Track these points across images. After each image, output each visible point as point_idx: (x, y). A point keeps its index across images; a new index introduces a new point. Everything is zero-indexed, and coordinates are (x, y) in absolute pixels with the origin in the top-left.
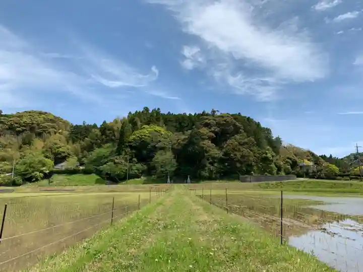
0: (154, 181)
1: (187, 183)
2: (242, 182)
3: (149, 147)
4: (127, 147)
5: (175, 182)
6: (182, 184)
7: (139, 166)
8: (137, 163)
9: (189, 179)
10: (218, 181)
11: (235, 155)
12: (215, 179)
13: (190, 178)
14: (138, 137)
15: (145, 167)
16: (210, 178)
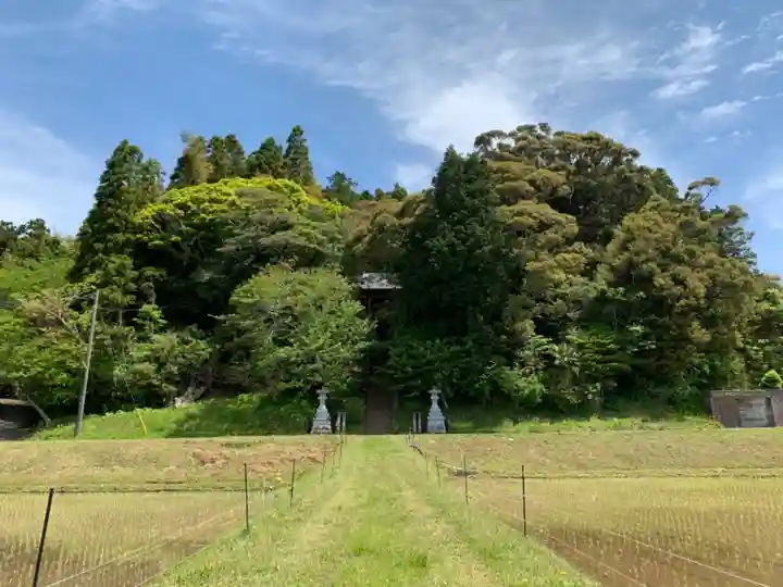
0: (241, 424)
1: (424, 430)
2: (728, 424)
3: (229, 246)
4: (119, 249)
5: (355, 425)
6: (398, 440)
7: (165, 341)
8: (162, 330)
9: (435, 407)
10: (594, 421)
11: (678, 281)
12: (581, 411)
13: (440, 403)
14: (182, 206)
15: (204, 348)
16: (550, 408)
